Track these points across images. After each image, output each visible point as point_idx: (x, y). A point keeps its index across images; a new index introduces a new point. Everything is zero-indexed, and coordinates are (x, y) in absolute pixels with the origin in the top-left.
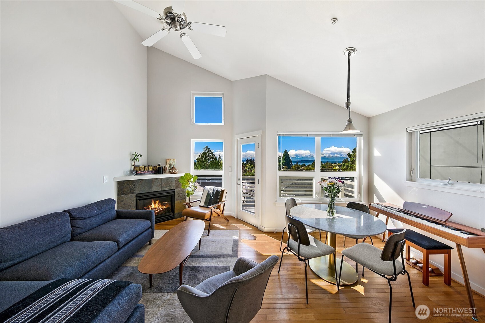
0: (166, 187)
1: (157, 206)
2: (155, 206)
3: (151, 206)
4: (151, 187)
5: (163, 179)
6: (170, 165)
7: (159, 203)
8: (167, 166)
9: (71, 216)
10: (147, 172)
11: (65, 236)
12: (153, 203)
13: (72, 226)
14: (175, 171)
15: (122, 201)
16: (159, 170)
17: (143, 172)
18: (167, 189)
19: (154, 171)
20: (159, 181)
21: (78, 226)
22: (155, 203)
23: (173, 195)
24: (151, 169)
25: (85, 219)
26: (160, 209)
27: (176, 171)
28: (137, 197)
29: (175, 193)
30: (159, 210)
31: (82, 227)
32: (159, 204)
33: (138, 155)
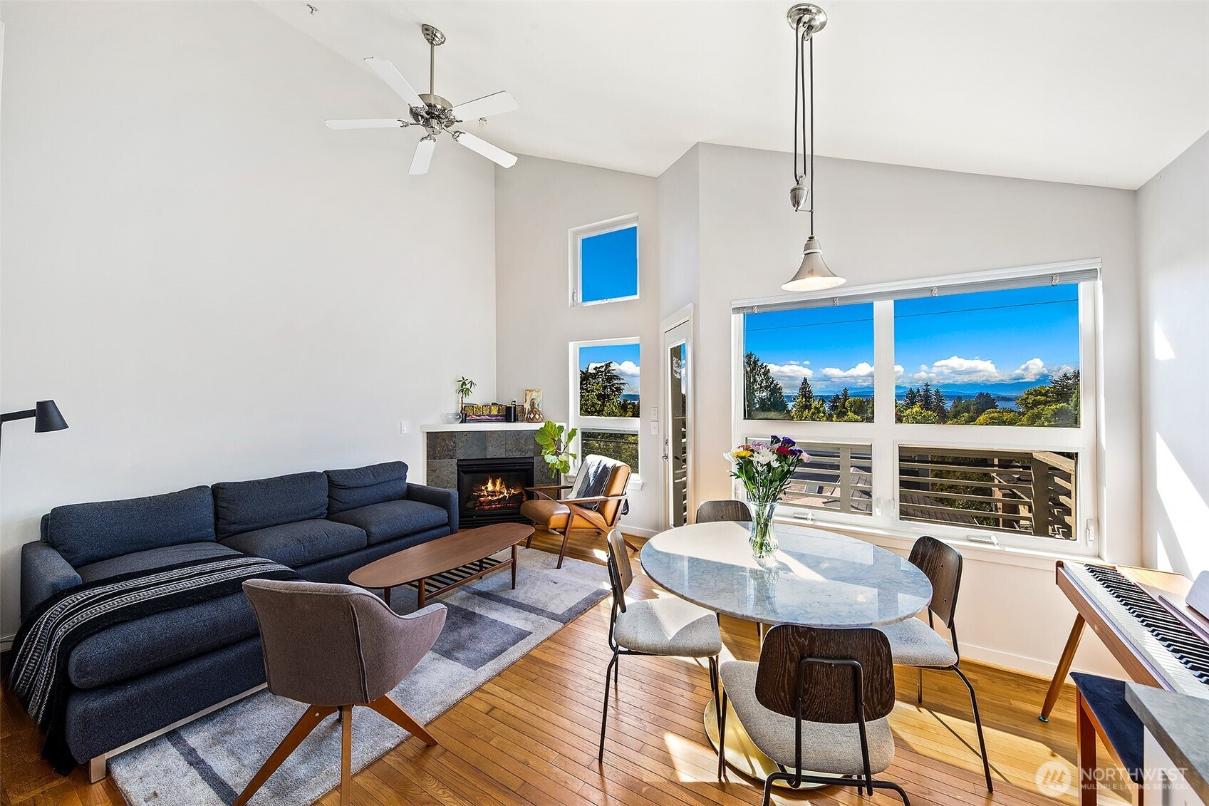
0: (515, 451)
1: (498, 488)
2: (493, 488)
3: (487, 488)
4: (485, 449)
5: (509, 433)
6: (533, 405)
7: (501, 484)
8: (527, 406)
9: (330, 481)
10: (488, 417)
11: (316, 510)
12: (490, 481)
13: (329, 496)
14: (534, 416)
15: (435, 471)
16: (509, 414)
17: (480, 418)
18: (517, 455)
19: (501, 416)
20: (500, 436)
21: (337, 498)
22: (494, 484)
23: (530, 469)
24: (495, 412)
25: (349, 488)
26: (503, 493)
27: (537, 416)
28: (461, 465)
29: (535, 466)
30: (502, 496)
31: (343, 501)
32: (501, 486)
33: (467, 382)
